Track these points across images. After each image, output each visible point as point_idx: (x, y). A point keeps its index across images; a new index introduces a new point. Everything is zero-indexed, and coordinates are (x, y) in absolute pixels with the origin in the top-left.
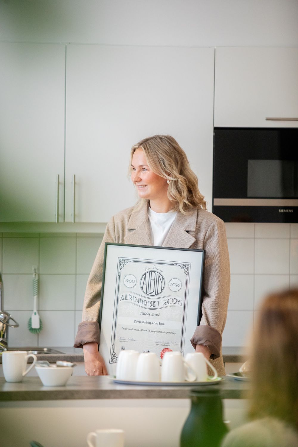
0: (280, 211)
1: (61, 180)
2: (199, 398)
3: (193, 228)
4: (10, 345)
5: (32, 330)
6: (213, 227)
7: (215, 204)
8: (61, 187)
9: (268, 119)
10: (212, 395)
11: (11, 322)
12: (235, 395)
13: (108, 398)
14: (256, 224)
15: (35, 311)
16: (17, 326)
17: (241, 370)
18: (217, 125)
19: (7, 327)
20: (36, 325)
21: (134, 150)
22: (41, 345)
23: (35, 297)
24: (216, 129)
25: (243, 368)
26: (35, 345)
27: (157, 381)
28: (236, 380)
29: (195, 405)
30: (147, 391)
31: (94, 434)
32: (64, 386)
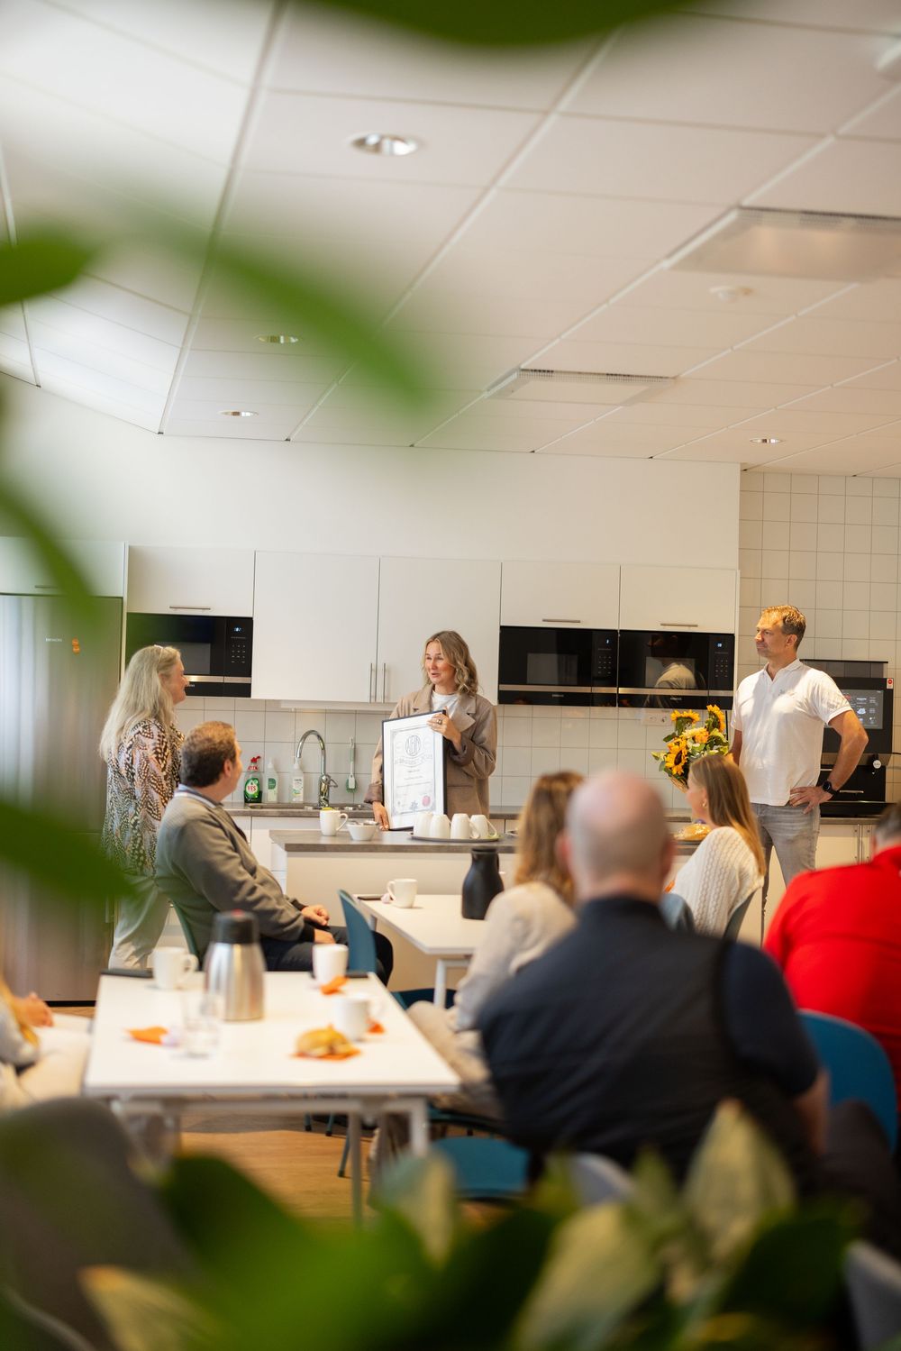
0: (554, 696)
1: (374, 667)
2: (479, 856)
3: (473, 711)
4: (330, 802)
5: (349, 790)
6: (489, 711)
7: (501, 689)
8: (374, 673)
9: (544, 620)
10: (491, 853)
11: (332, 783)
12: (510, 850)
13: (406, 851)
14: (534, 706)
15: (352, 773)
16: (336, 786)
17: (516, 829)
18: (503, 624)
19: (328, 787)
20: (352, 786)
21: (428, 643)
22: (356, 803)
23: (352, 763)
24: (502, 628)
25: (519, 826)
26: (351, 802)
27: (446, 838)
28: (512, 837)
29: (475, 861)
30: (439, 846)
31: (392, 882)
32: (370, 840)
